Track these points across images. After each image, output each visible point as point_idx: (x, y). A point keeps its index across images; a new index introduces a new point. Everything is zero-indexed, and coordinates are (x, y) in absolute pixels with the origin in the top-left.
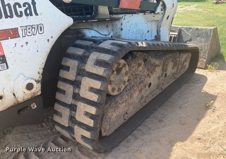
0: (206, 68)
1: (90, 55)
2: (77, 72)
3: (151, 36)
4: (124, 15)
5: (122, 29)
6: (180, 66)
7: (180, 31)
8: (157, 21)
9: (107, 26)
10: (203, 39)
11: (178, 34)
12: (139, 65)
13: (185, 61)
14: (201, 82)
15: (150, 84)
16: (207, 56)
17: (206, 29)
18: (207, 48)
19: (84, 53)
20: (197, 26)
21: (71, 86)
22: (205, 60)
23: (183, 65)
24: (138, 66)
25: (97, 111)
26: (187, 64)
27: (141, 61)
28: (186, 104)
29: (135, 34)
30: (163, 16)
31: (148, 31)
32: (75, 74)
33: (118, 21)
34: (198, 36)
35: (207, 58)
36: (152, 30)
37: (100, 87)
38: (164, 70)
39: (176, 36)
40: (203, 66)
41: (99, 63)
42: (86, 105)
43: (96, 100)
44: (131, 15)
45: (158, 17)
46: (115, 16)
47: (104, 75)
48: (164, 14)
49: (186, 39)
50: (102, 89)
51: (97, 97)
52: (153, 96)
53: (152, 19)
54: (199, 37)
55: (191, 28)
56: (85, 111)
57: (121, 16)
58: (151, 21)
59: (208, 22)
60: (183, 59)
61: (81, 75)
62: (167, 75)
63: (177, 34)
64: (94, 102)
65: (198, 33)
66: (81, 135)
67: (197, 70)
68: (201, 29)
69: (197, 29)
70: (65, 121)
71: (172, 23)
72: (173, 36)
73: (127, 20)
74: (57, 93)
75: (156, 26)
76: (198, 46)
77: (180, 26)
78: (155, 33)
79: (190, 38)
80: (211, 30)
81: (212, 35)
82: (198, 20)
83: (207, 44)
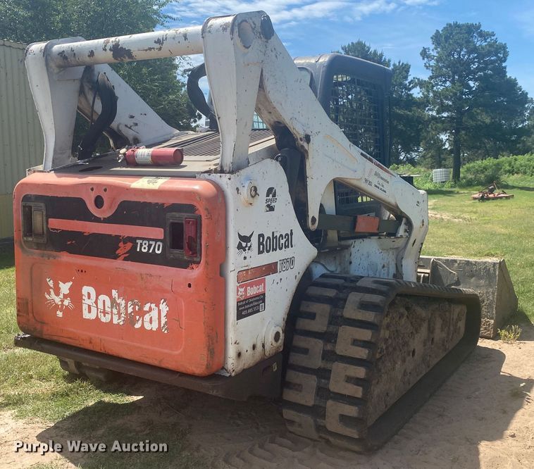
0: (496, 337)
1: (348, 296)
2: (329, 320)
3: (388, 275)
4: (353, 241)
5: (351, 263)
6: (452, 328)
7: (435, 266)
8: (397, 248)
9: (335, 258)
10: (482, 282)
11: (431, 272)
12: (401, 316)
13: (459, 319)
14: (494, 361)
15: (414, 352)
16: (494, 312)
17: (486, 263)
18: (493, 298)
19: (337, 294)
20: (452, 255)
21: (320, 341)
22: (492, 321)
23: (456, 326)
24: (400, 318)
25: (367, 374)
26: (462, 325)
27: (402, 310)
28: (477, 393)
29: (366, 271)
30: (408, 241)
31: (384, 267)
32: (326, 323)
33: (346, 250)
34: (472, 276)
35: (496, 317)
36: (388, 264)
37: (370, 338)
38: (431, 330)
39: (427, 275)
40: (491, 333)
41: (364, 306)
42: (348, 366)
43: (365, 357)
44: (361, 240)
45: (400, 243)
46: (343, 243)
47: (376, 321)
48: (408, 238)
49: (449, 281)
50: (373, 340)
51: (367, 351)
52: (417, 375)
53: (392, 247)
54: (473, 278)
55: (455, 261)
56: (346, 376)
57: (350, 242)
58: (387, 250)
59: (475, 247)
60: (455, 316)
61: (334, 325)
62: (435, 340)
63: (428, 271)
64: (361, 360)
65: (469, 270)
66: (340, 415)
67: (480, 340)
68: (476, 262)
69: (468, 263)
70: (307, 397)
71: (420, 252)
72: (422, 275)
73: (357, 248)
74: (292, 354)
75: (394, 257)
76: (478, 292)
77: (433, 258)
78: (393, 270)
79: (456, 278)
80: (495, 264)
81: (497, 273)
82: (449, 242)
83: (491, 290)
